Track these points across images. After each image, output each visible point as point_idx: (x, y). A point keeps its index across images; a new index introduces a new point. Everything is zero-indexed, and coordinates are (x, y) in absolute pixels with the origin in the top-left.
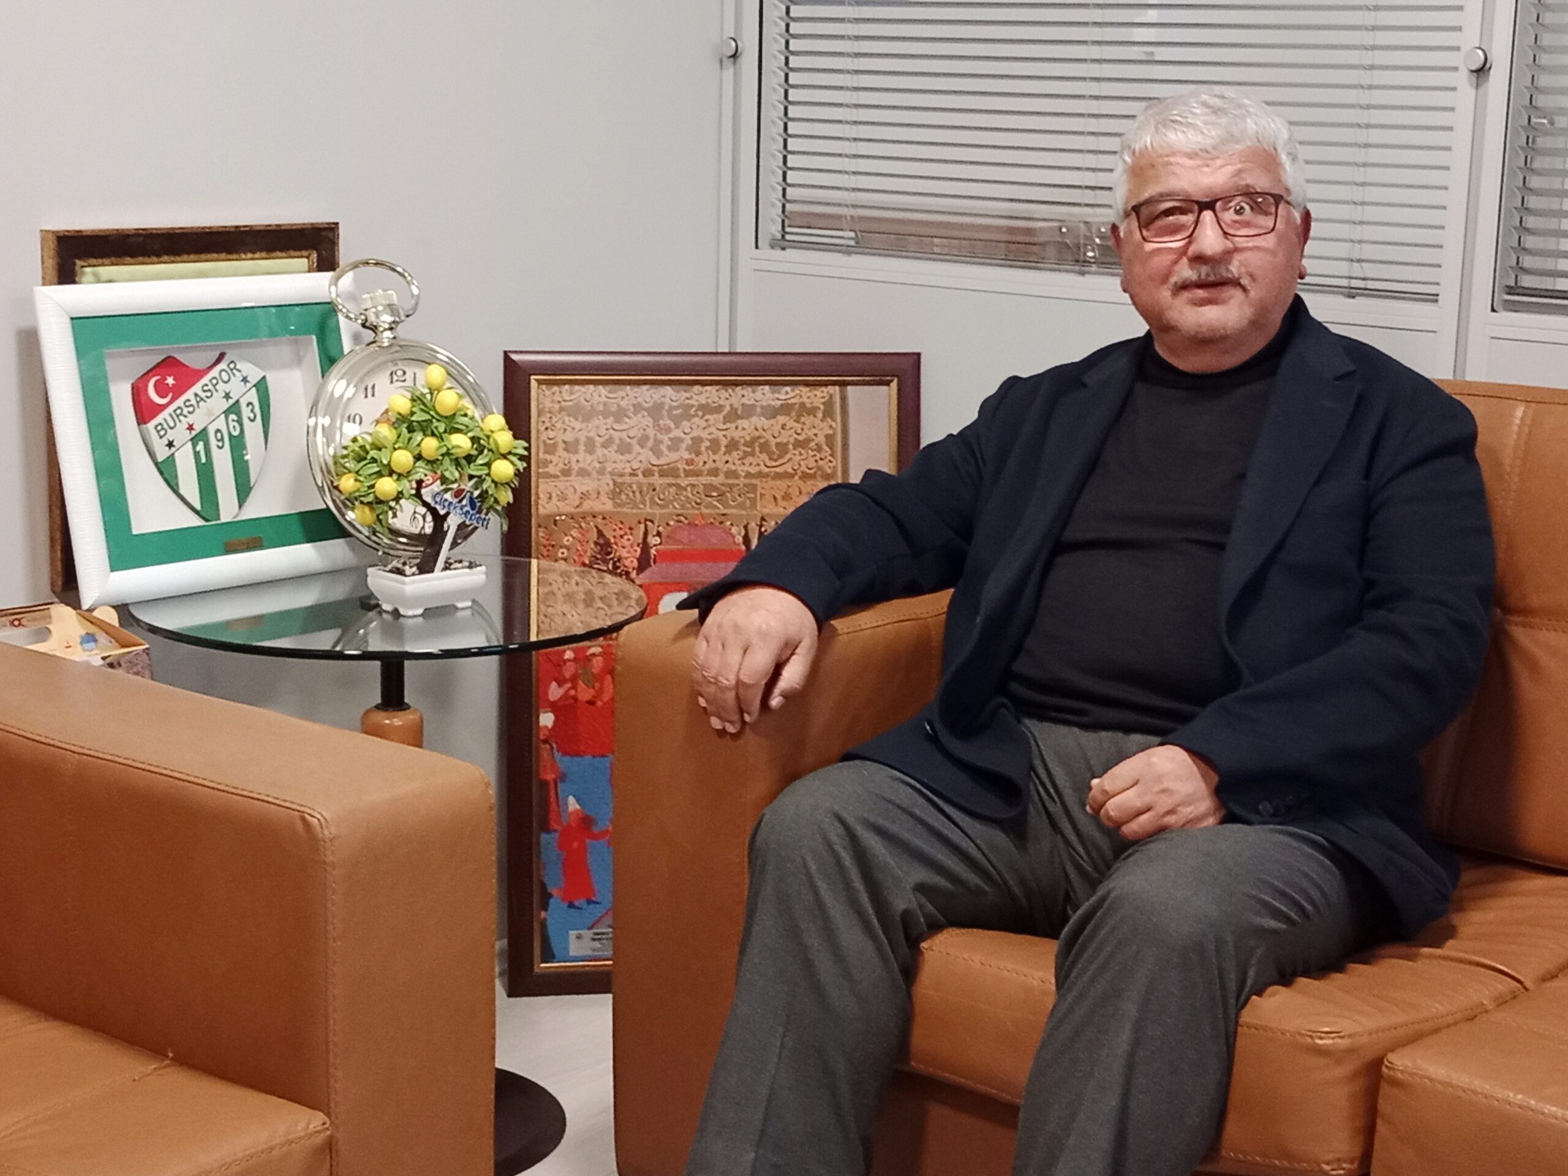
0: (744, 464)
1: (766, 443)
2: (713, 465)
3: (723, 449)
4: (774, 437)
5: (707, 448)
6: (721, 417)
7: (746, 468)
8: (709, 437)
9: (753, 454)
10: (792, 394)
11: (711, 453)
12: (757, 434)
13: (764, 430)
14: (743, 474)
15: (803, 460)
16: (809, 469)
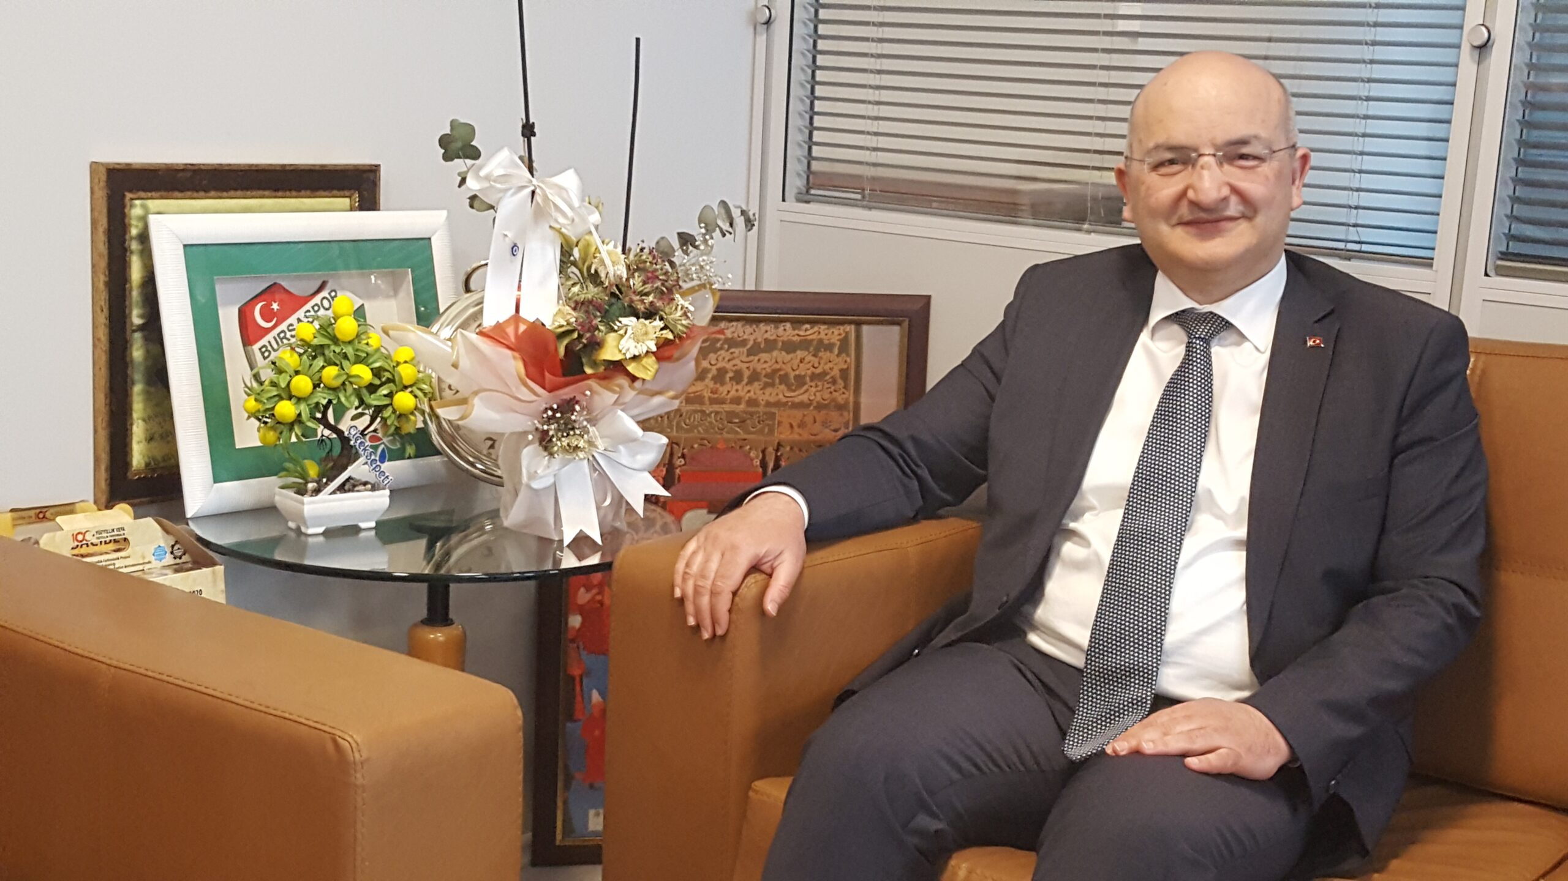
0: (764, 393)
1: (786, 375)
2: (736, 394)
3: (746, 380)
4: (793, 370)
5: (731, 379)
6: (745, 350)
7: (766, 397)
8: (734, 369)
9: (773, 385)
10: (808, 333)
11: (734, 383)
12: (777, 366)
13: (784, 363)
14: (763, 403)
15: (817, 391)
16: (823, 399)
